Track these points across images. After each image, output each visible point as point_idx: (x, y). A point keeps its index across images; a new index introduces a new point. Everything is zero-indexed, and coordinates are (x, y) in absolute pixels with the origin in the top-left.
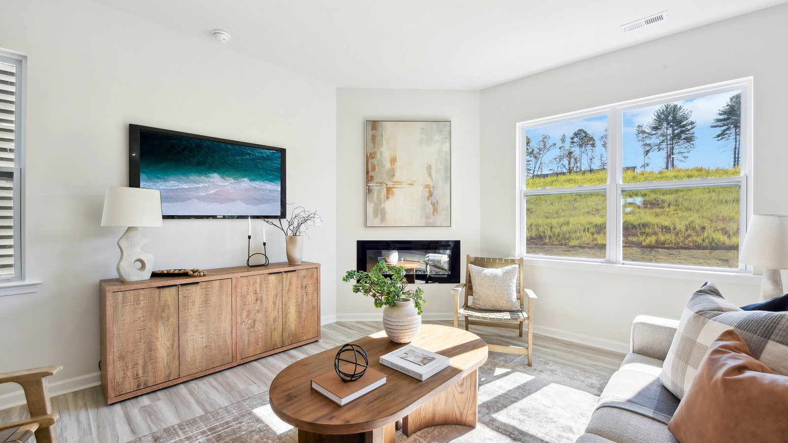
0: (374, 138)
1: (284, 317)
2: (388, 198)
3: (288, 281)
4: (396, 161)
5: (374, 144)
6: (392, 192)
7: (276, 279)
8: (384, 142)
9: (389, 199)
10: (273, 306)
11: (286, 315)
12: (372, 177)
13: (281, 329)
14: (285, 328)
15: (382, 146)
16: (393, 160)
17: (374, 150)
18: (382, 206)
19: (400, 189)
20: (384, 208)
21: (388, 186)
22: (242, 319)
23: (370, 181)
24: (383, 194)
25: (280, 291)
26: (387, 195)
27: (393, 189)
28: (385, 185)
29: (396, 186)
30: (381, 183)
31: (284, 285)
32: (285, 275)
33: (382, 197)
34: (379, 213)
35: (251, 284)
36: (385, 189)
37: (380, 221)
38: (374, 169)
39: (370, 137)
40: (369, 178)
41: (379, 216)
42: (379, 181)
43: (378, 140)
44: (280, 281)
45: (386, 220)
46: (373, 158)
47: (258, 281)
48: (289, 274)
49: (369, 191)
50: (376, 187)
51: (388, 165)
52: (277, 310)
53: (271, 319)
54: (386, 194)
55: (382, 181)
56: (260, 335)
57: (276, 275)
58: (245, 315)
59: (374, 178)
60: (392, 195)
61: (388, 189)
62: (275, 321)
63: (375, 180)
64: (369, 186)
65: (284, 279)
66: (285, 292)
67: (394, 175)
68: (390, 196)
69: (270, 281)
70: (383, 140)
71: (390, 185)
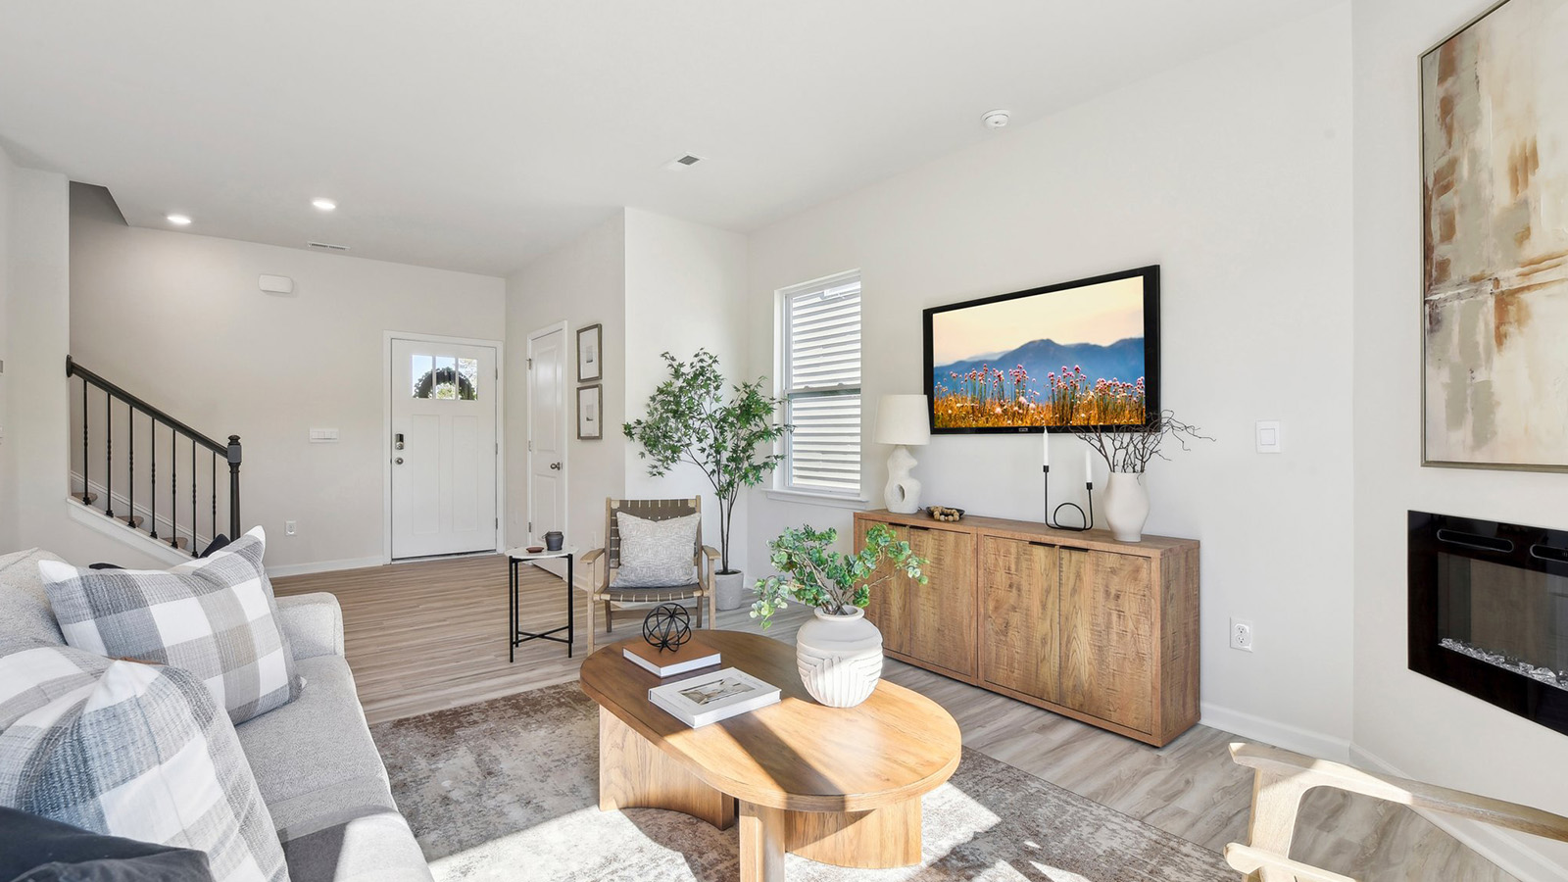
0: (1447, 106)
1: (1064, 644)
2: (1500, 338)
3: (1073, 569)
4: (1536, 164)
5: (1449, 130)
6: (1519, 309)
7: (1046, 557)
8: (1486, 104)
9: (1507, 342)
10: (1040, 611)
11: (1068, 642)
12: (1444, 266)
13: (1057, 665)
14: (1067, 667)
15: (1476, 123)
16: (1524, 165)
17: (1451, 154)
18: (1481, 376)
19: (1555, 289)
20: (1487, 384)
21: (1504, 286)
22: (986, 609)
23: (1439, 281)
24: (1481, 326)
25: (1055, 585)
26: (1497, 328)
27: (1525, 297)
28: (1489, 287)
29: (1537, 278)
30: (1475, 280)
31: (1063, 574)
32: (1065, 553)
33: (1480, 338)
34: (1469, 405)
35: (1002, 553)
36: (1491, 302)
37: (1469, 440)
38: (1449, 233)
39: (1434, 111)
40: (1433, 272)
41: (1470, 419)
42: (1471, 272)
43: (1460, 109)
44: (1054, 564)
45: (1495, 433)
46: (1446, 188)
47: (1013, 550)
48: (1076, 555)
49: (1433, 320)
50: (1456, 303)
51: (1501, 195)
52: (1048, 622)
53: (1038, 636)
54: (1492, 325)
55: (1477, 273)
56: (1017, 656)
57: (1046, 548)
58: (991, 606)
59: (1452, 266)
60: (1520, 322)
61: (1505, 301)
62: (1044, 641)
63: (1455, 275)
64: (1433, 305)
65: (1065, 562)
66: (1067, 589)
67: (1528, 229)
68: (1511, 329)
69: (1036, 559)
70: (1479, 96)
71: (1510, 278)
